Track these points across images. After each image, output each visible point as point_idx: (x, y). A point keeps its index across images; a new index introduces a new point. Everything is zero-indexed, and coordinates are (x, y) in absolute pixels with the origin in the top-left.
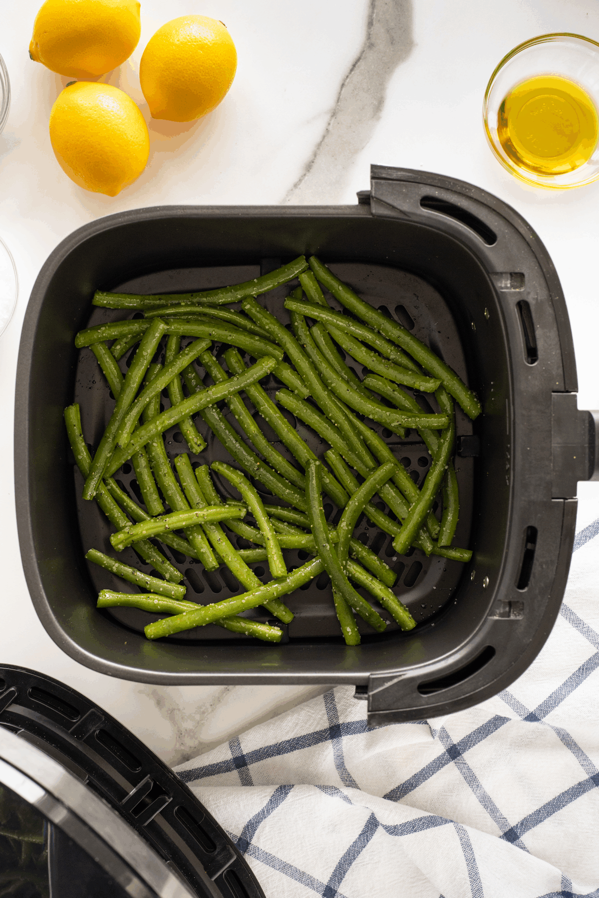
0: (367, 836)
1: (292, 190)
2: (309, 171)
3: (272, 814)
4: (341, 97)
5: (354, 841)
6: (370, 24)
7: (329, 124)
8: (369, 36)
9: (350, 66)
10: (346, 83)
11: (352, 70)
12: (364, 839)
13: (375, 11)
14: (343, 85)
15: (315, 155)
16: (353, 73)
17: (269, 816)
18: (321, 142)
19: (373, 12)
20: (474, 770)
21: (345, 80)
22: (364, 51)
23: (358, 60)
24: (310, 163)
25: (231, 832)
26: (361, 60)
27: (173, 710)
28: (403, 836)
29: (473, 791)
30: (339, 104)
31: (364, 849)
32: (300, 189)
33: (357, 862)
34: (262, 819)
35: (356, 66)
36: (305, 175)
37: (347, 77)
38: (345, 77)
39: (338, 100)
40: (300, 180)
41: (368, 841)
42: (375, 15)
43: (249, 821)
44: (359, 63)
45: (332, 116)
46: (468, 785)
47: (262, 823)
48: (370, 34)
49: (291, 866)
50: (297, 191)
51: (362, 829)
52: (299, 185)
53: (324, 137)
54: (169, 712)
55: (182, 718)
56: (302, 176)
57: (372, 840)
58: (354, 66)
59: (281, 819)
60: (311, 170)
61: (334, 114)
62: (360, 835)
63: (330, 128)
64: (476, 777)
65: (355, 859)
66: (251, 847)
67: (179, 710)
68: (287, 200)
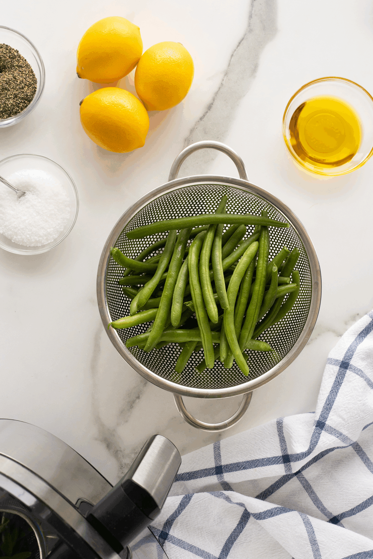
0: (242, 525)
1: (199, 122)
2: (209, 110)
3: (181, 513)
4: (231, 63)
5: (234, 528)
6: (250, 17)
7: (223, 80)
8: (249, 25)
9: (237, 43)
10: (234, 54)
11: (238, 46)
12: (241, 527)
13: (254, 8)
14: (232, 55)
15: (214, 99)
16: (239, 48)
17: (180, 516)
18: (218, 91)
19: (252, 10)
20: (310, 482)
21: (234, 52)
22: (246, 34)
23: (243, 39)
24: (210, 104)
25: (156, 527)
26: (244, 40)
27: (117, 451)
28: (265, 520)
29: (309, 495)
30: (230, 67)
31: (241, 534)
32: (204, 121)
33: (237, 542)
34: (175, 518)
35: (241, 43)
36: (207, 112)
37: (235, 50)
38: (234, 51)
39: (229, 65)
40: (204, 116)
41: (243, 528)
42: (253, 11)
43: (167, 519)
44: (243, 42)
45: (225, 75)
46: (306, 491)
47: (175, 520)
48: (250, 23)
49: (195, 547)
50: (202, 122)
51: (239, 520)
52: (203, 118)
53: (220, 88)
54: (115, 452)
55: (123, 456)
56: (205, 113)
57: (245, 527)
58: (240, 43)
59: (187, 516)
60: (211, 109)
61: (226, 74)
62: (238, 525)
63: (224, 83)
64: (310, 486)
65: (235, 540)
66: (169, 536)
67: (121, 451)
68: (196, 128)
